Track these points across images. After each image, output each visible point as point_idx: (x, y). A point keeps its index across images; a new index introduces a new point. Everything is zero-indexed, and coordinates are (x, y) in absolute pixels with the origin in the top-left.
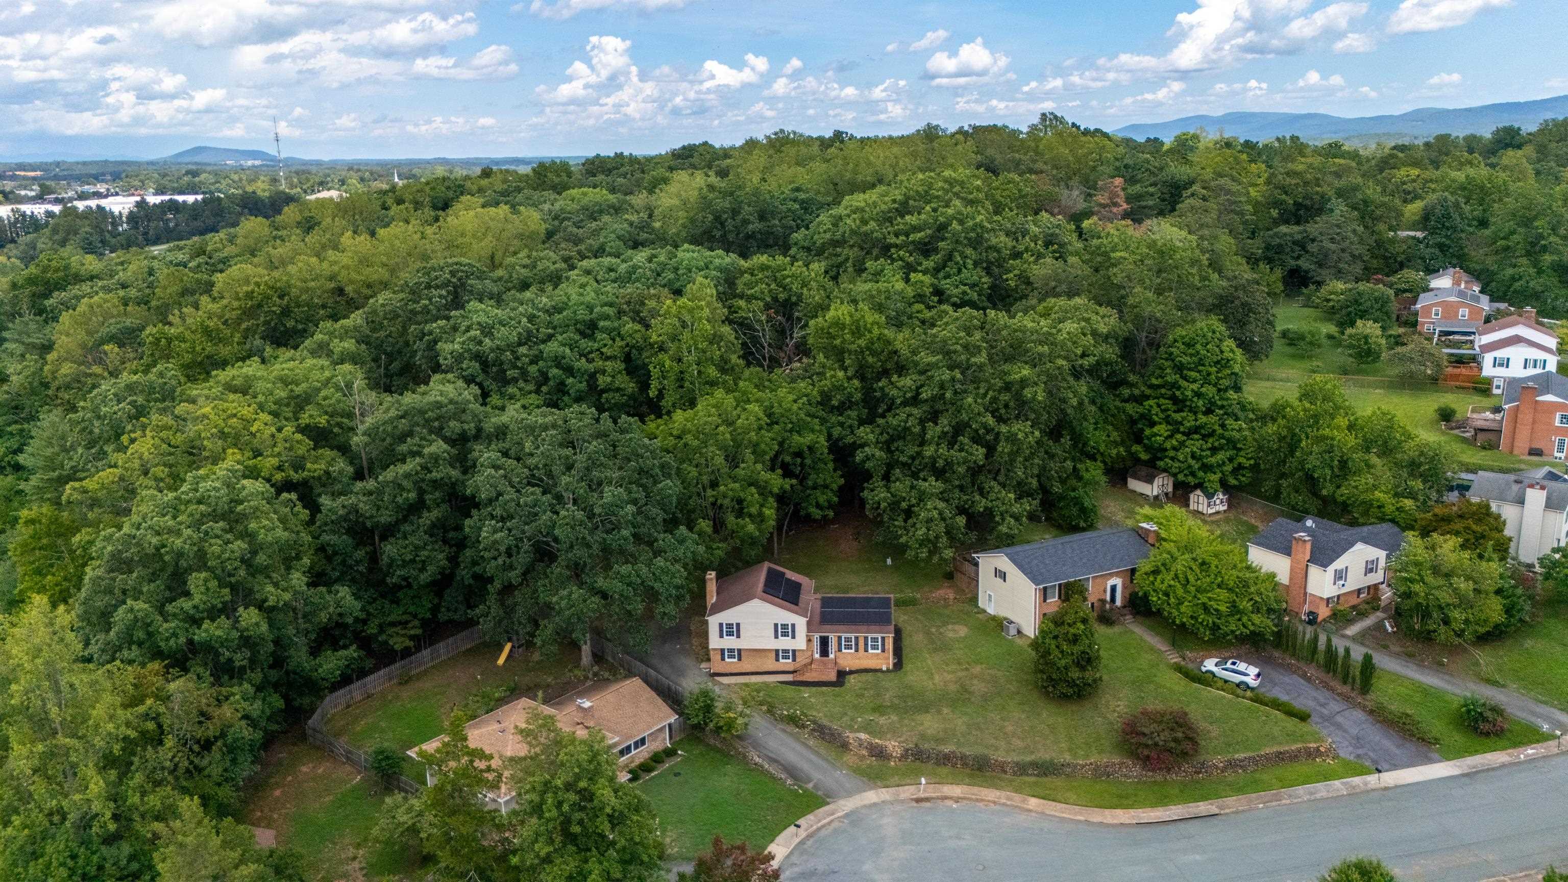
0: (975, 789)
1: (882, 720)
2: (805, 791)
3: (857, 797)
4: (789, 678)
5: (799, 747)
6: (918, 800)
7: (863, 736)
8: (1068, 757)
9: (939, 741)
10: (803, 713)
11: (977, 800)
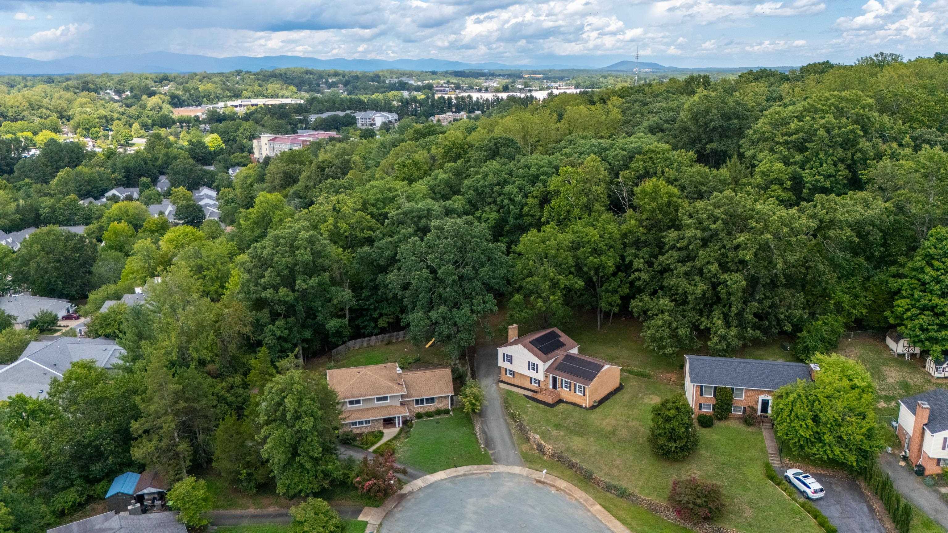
0: (574, 488)
1: (555, 432)
2: (486, 453)
3: (510, 467)
4: (529, 394)
5: (505, 431)
6: (538, 481)
7: (538, 437)
8: (637, 491)
9: (574, 454)
10: (519, 415)
11: (569, 494)
